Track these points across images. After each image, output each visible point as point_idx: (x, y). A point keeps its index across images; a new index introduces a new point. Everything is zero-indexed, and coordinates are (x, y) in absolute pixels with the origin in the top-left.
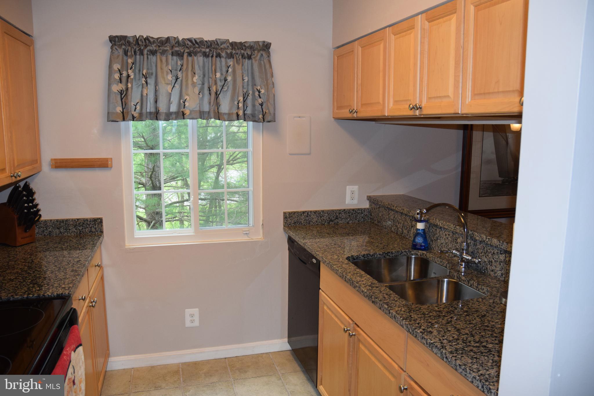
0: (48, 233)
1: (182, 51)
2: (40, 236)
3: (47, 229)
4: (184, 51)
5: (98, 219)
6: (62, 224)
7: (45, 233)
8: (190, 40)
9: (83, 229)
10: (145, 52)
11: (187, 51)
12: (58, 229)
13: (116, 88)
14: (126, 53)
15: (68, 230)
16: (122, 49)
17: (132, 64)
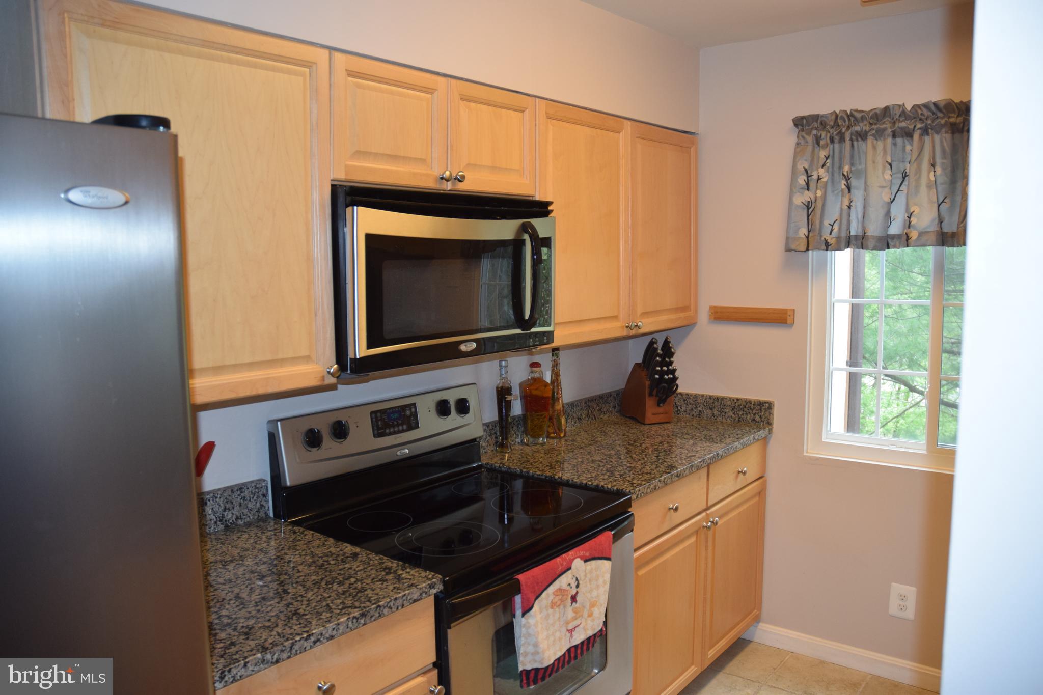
0: (697, 413)
1: (911, 127)
2: (687, 416)
3: (696, 407)
4: (915, 127)
5: (765, 403)
6: (716, 403)
7: (693, 413)
8: (926, 106)
9: (743, 414)
10: (847, 136)
11: (919, 126)
12: (711, 409)
13: (801, 198)
14: (818, 140)
15: (723, 414)
16: (811, 136)
17: (825, 159)
